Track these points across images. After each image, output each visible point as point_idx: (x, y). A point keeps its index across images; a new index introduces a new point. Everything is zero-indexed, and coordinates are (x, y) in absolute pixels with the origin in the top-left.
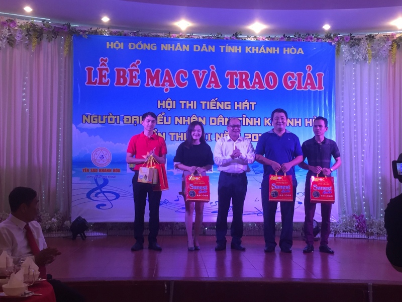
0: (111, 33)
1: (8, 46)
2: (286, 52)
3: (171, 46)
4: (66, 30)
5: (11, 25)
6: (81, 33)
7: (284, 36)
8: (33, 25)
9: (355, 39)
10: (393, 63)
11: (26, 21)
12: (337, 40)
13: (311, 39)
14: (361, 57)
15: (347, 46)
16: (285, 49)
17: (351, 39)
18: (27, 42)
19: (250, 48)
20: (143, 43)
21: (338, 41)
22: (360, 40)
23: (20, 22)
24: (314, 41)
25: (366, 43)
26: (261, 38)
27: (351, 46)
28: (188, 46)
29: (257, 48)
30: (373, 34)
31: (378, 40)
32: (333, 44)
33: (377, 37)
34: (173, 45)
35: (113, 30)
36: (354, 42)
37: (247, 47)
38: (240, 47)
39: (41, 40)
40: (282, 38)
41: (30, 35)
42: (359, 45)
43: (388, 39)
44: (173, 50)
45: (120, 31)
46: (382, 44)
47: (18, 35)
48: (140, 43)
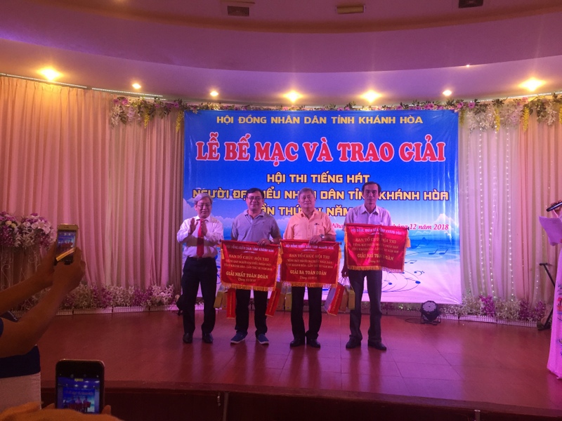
0: (221, 108)
1: (121, 123)
2: (403, 122)
3: (281, 119)
4: (178, 106)
5: (123, 103)
6: (192, 109)
7: (401, 104)
8: (144, 102)
9: (481, 105)
10: (525, 130)
11: (137, 98)
12: (460, 106)
13: (432, 107)
14: (488, 125)
15: (471, 113)
16: (401, 118)
17: (476, 105)
18: (139, 119)
19: (364, 118)
20: (252, 117)
21: (462, 108)
22: (486, 105)
23: (132, 100)
24: (435, 109)
25: (493, 109)
26: (377, 108)
27: (476, 113)
28: (299, 118)
29: (372, 118)
30: (501, 99)
31: (508, 105)
32: (456, 111)
33: (506, 103)
34: (283, 118)
35: (224, 105)
36: (480, 109)
37: (360, 118)
38: (353, 118)
39: (153, 116)
40: (399, 108)
41: (142, 112)
42: (485, 112)
43: (519, 104)
44: (283, 122)
45: (231, 105)
46: (512, 109)
47: (130, 112)
48: (250, 117)
